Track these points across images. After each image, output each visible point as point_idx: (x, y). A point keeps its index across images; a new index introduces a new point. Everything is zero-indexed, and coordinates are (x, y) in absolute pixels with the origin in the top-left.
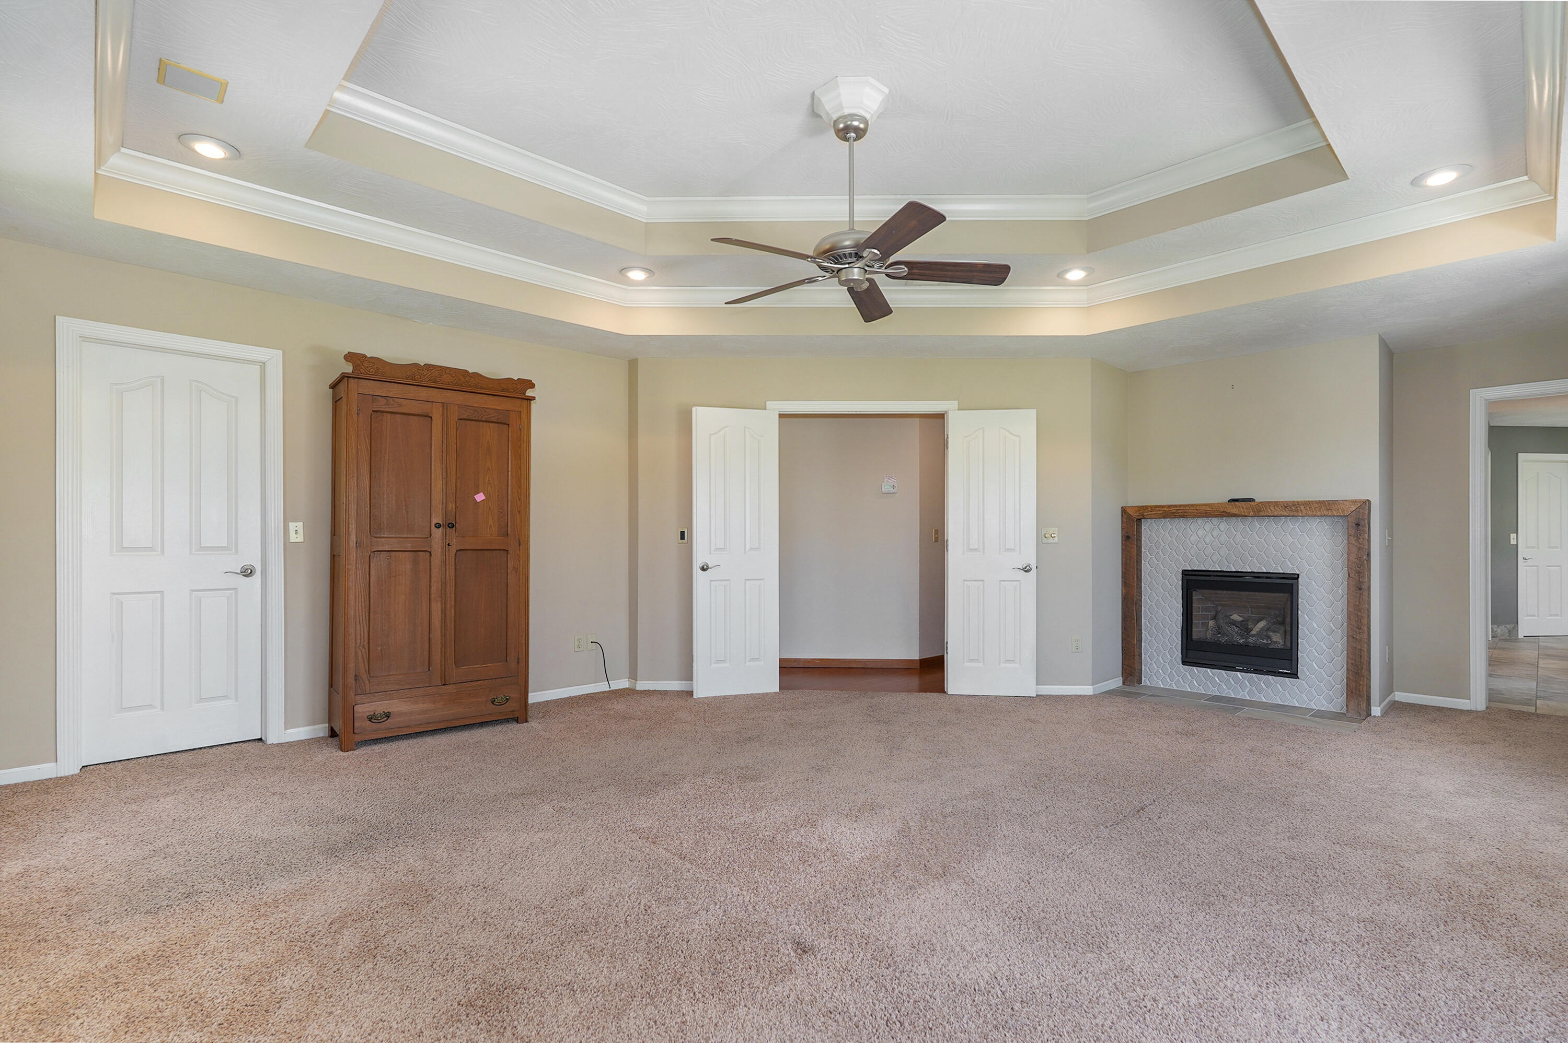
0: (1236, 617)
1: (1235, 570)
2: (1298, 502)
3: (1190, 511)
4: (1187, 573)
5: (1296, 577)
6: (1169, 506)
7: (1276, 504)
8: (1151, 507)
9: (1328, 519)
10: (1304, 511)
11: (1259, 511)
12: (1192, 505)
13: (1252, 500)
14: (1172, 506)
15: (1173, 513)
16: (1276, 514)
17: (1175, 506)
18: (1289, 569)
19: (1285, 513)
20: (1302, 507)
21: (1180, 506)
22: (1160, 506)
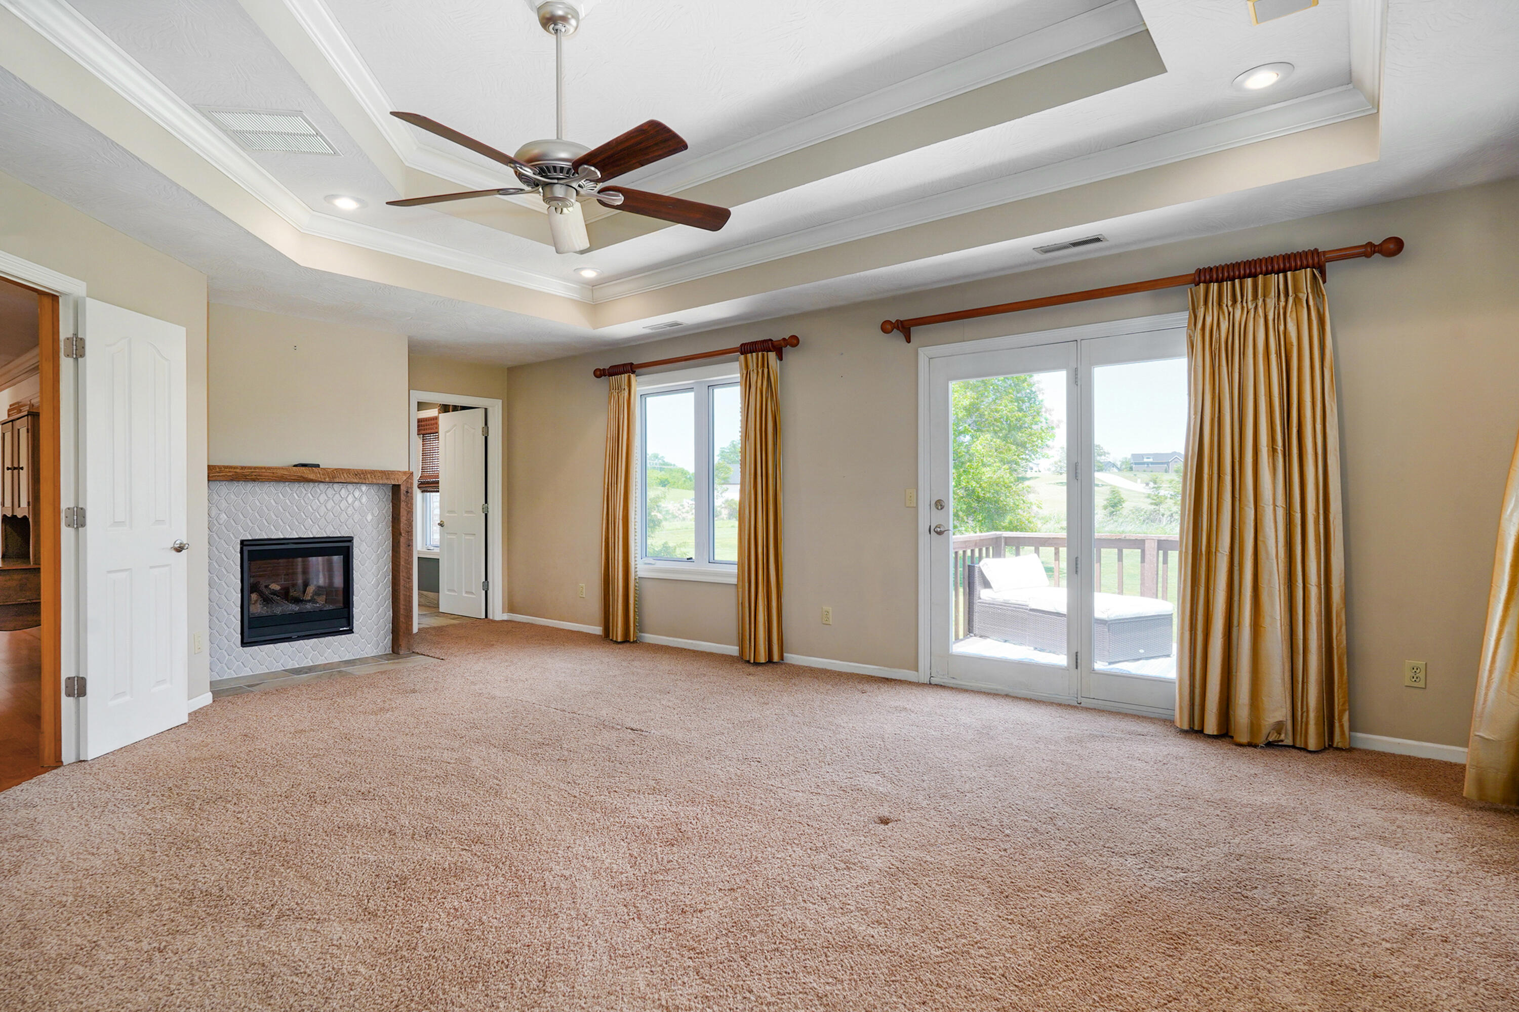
0: (275, 587)
1: (297, 537)
2: (366, 471)
3: (265, 474)
4: (245, 543)
5: (350, 540)
6: (243, 468)
7: (348, 471)
8: (220, 467)
9: (375, 487)
10: (370, 479)
11: (334, 477)
12: (269, 468)
13: (318, 466)
14: (245, 467)
15: (245, 476)
16: (348, 480)
17: (250, 468)
18: (343, 532)
19: (356, 481)
20: (369, 476)
21: (255, 468)
22: (231, 467)
